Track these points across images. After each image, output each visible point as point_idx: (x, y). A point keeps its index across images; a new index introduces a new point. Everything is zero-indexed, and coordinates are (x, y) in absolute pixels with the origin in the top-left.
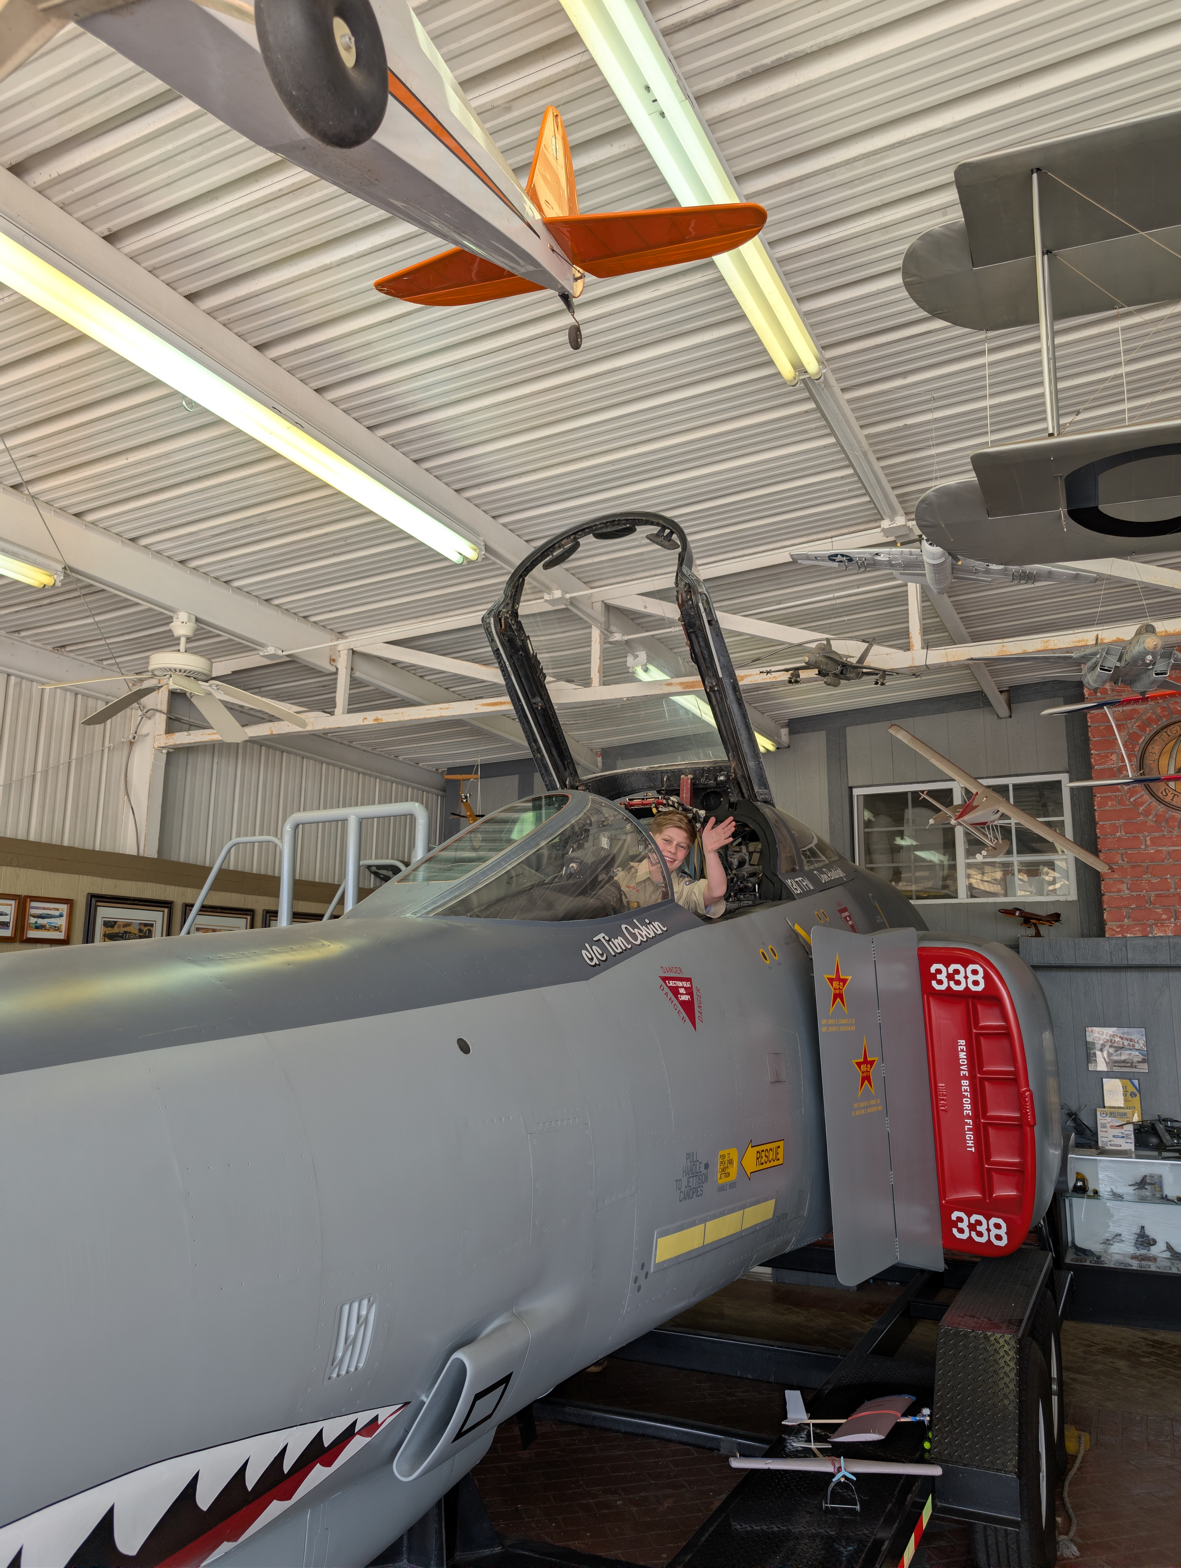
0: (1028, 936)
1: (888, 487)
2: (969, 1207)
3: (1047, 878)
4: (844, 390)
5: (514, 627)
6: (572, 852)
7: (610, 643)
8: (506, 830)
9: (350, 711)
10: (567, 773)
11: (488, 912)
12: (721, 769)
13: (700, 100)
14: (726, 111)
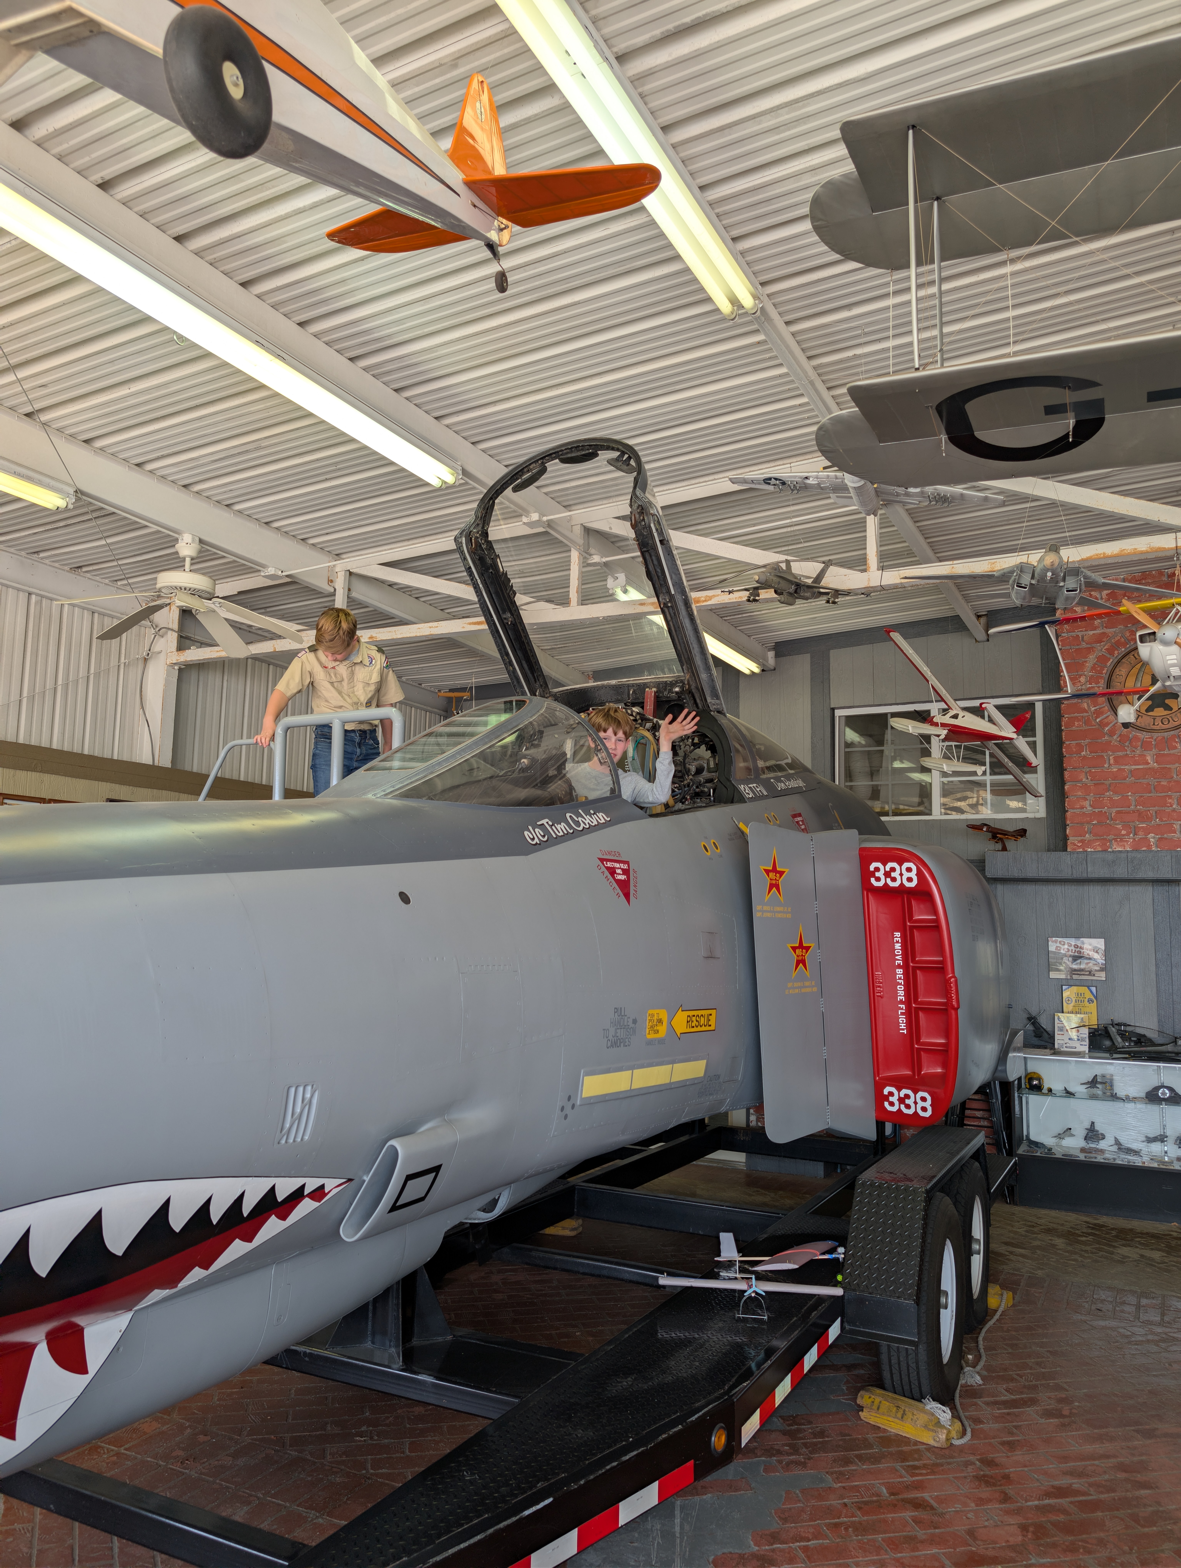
0: (994, 851)
2: (900, 1083)
4: (788, 323)
5: (484, 547)
6: (526, 750)
7: (589, 565)
10: (537, 684)
11: (446, 796)
12: (676, 683)
13: (621, 59)
14: (654, 65)
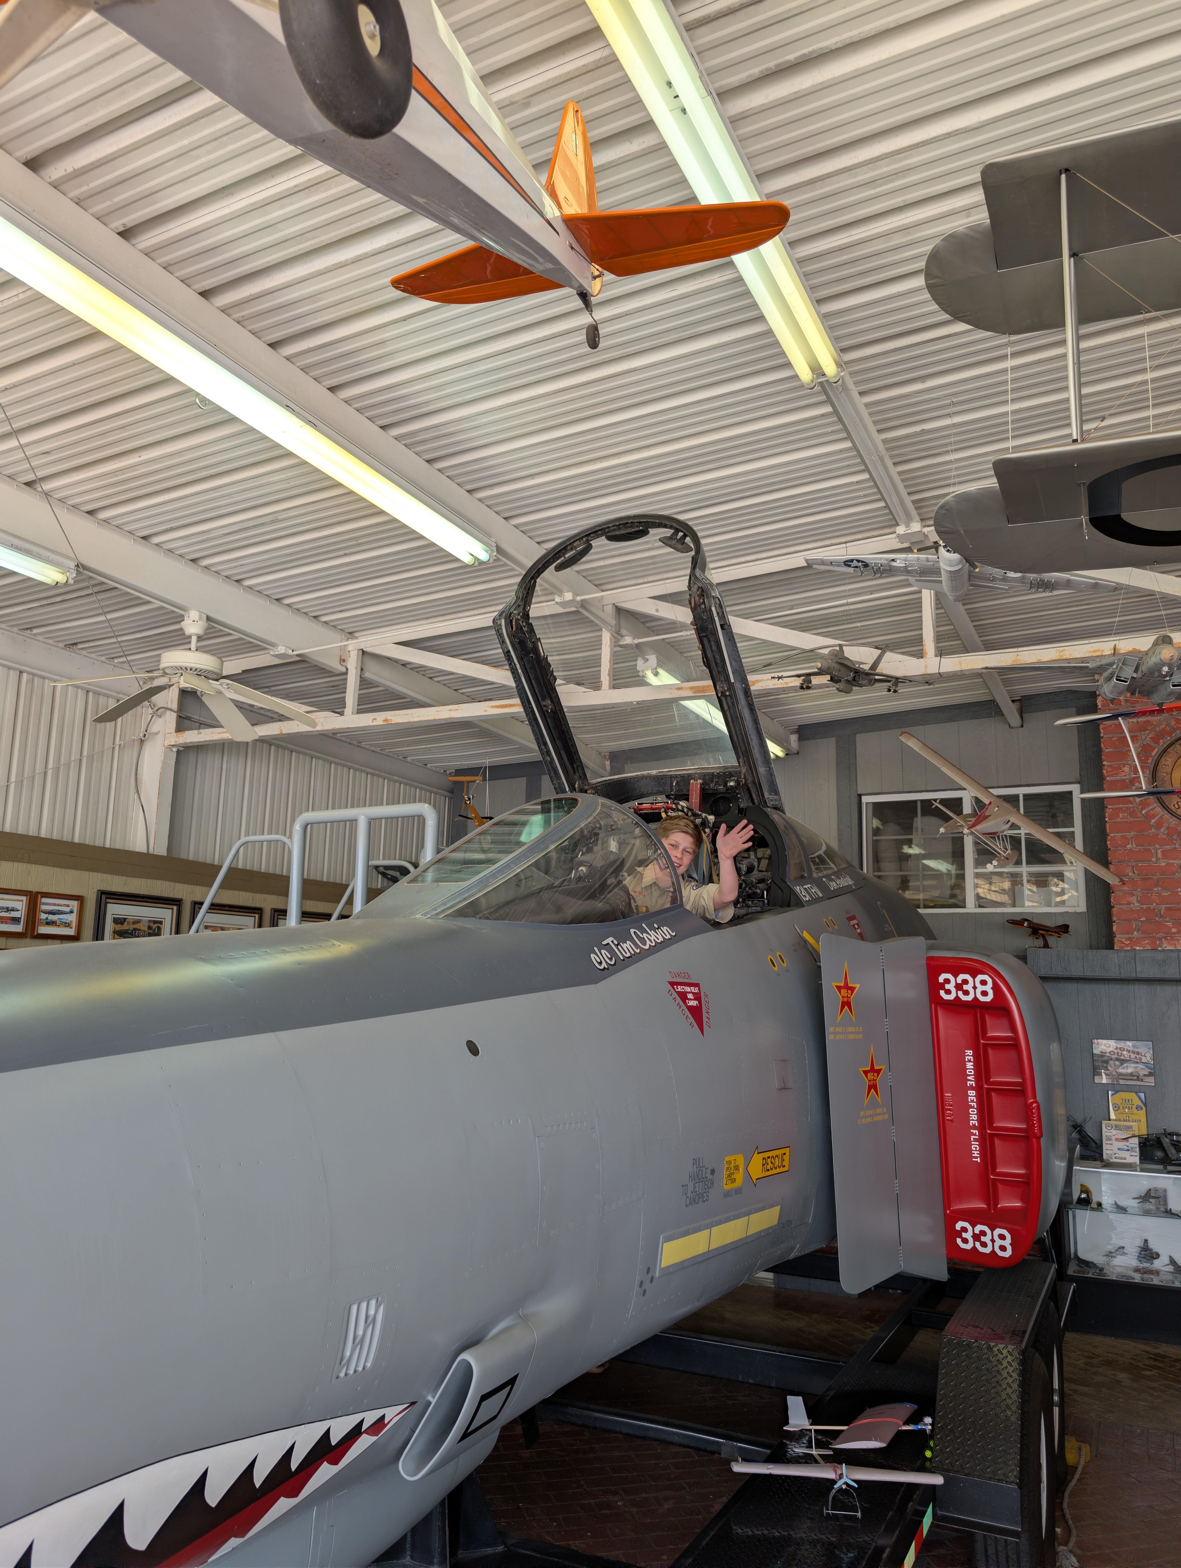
0: (1036, 947)
1: (904, 492)
2: (974, 1218)
3: (1054, 889)
4: (861, 394)
5: (525, 629)
6: (582, 855)
7: (621, 646)
8: (515, 832)
9: (359, 712)
10: (576, 776)
11: (498, 914)
12: (731, 775)
13: (722, 96)
14: (748, 108)
